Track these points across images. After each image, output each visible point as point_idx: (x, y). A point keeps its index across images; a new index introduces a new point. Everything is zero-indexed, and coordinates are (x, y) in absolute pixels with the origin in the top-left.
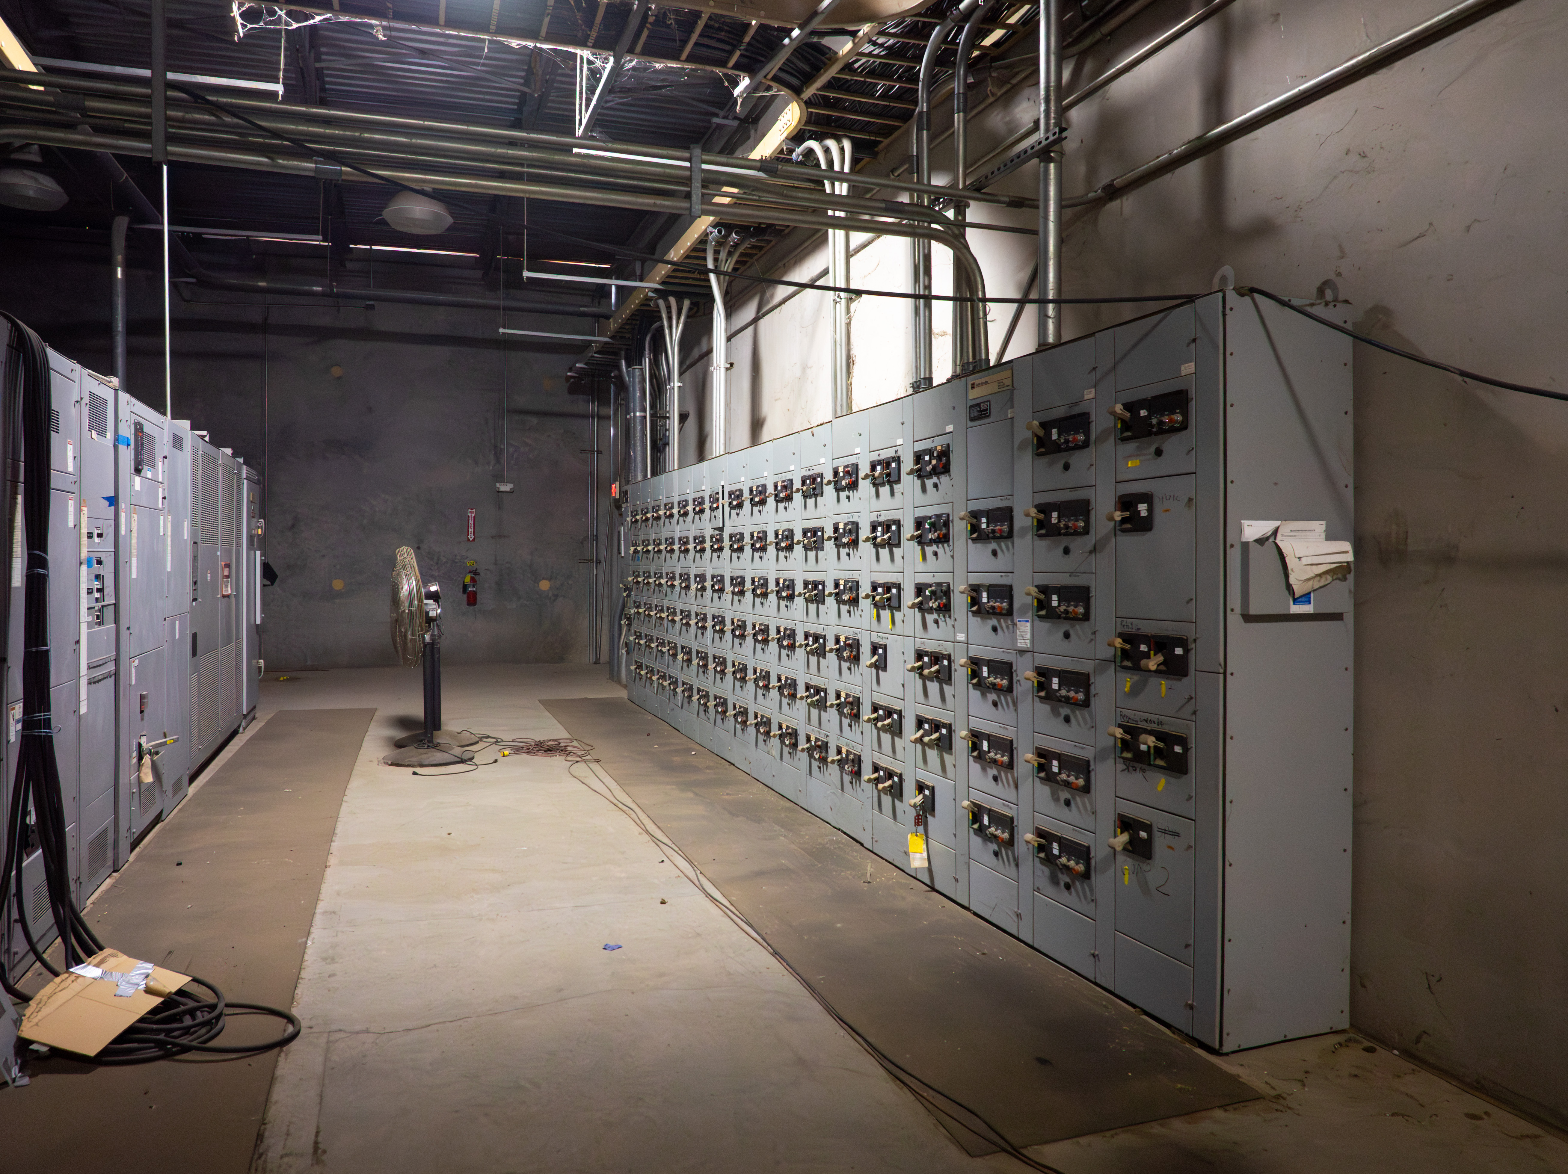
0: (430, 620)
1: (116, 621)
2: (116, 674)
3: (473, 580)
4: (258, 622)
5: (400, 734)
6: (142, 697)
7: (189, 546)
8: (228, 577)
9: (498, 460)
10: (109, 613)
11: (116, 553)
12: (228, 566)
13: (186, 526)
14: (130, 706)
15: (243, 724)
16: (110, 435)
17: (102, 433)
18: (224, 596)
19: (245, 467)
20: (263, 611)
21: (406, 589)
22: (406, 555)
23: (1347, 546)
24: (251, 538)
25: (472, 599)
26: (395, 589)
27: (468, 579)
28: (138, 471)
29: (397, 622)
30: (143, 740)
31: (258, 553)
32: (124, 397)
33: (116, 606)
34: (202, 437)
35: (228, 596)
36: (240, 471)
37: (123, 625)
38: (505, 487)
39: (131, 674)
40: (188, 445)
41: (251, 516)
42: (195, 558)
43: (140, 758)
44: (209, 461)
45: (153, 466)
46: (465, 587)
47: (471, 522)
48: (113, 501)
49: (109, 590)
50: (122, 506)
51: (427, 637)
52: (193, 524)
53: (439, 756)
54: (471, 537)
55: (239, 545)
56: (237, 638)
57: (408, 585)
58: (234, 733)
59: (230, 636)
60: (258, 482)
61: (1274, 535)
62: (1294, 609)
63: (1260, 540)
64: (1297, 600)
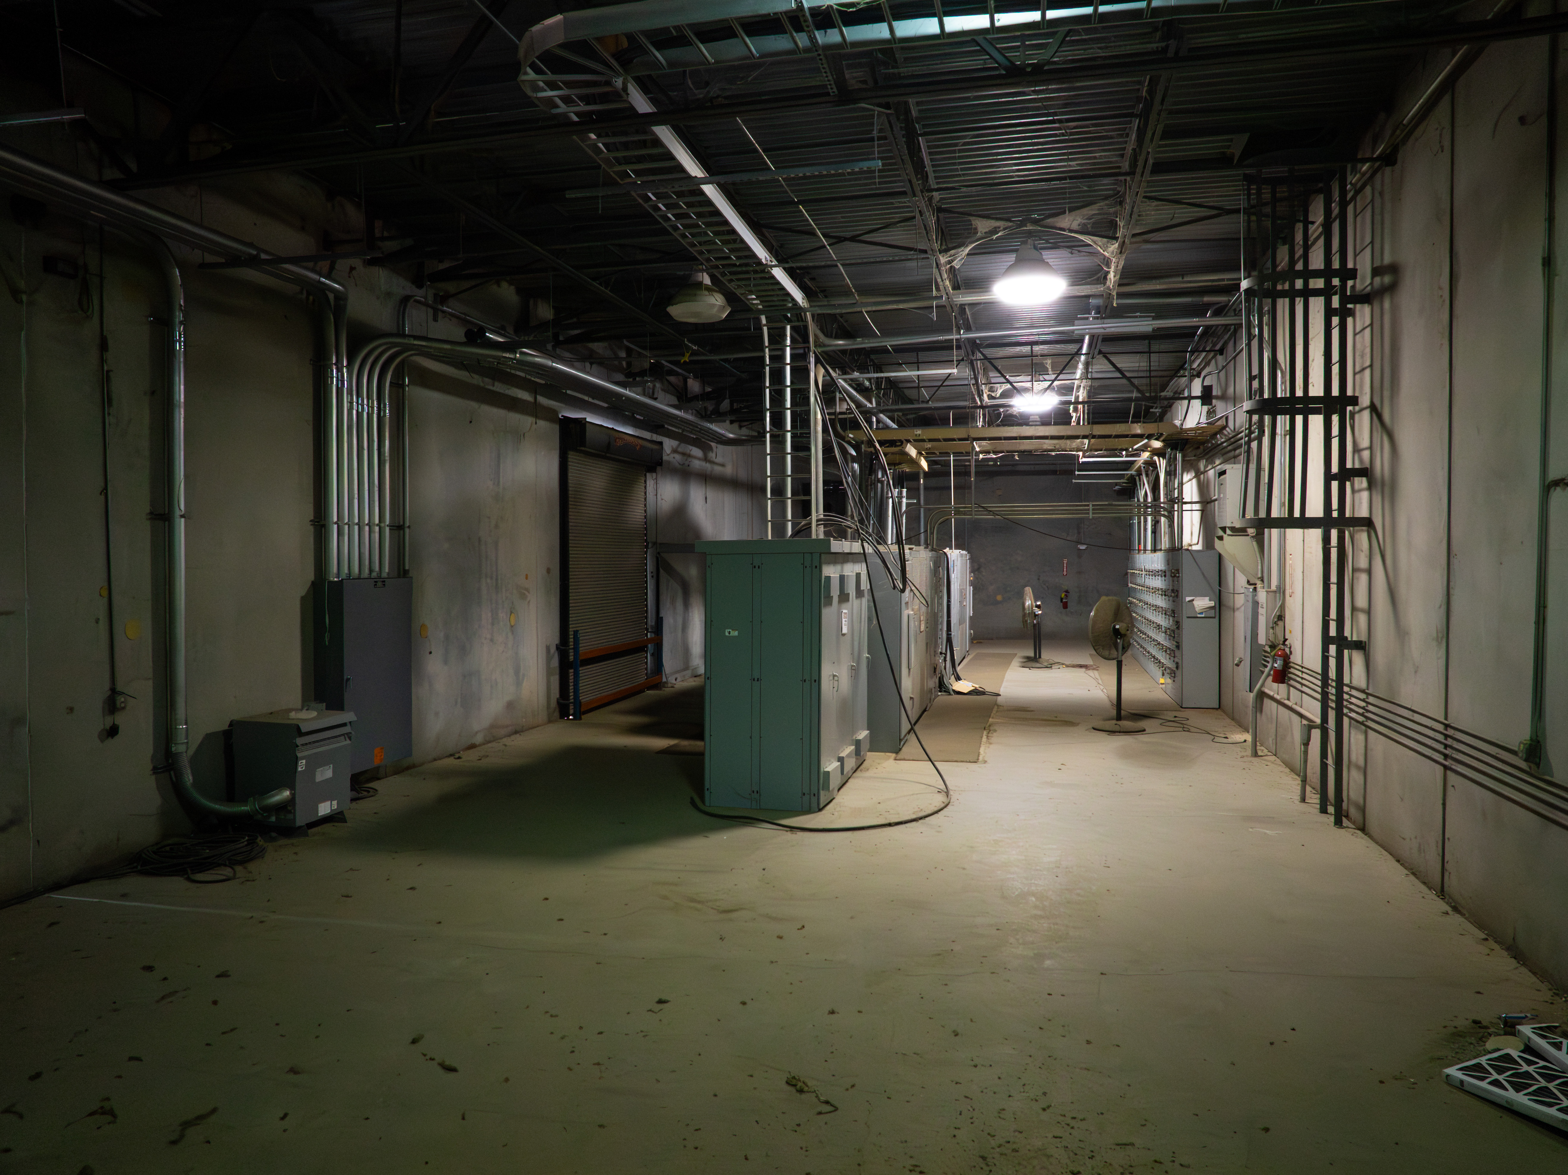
0: (1036, 615)
3: (1066, 595)
4: (972, 615)
5: (1025, 660)
7: (959, 590)
8: (965, 598)
9: (1079, 533)
12: (965, 594)
13: (959, 584)
19: (968, 555)
21: (1027, 604)
22: (1028, 590)
23: (1213, 602)
24: (970, 582)
25: (1065, 606)
26: (1024, 604)
27: (1063, 595)
29: (1024, 615)
31: (972, 587)
35: (965, 605)
36: (967, 557)
38: (1083, 547)
40: (958, 558)
41: (970, 573)
42: (960, 594)
45: (955, 569)
46: (1062, 599)
47: (1065, 565)
51: (1035, 622)
53: (1038, 665)
54: (1065, 573)
55: (967, 586)
56: (966, 621)
57: (1028, 603)
58: (964, 658)
60: (970, 558)
61: (1193, 600)
62: (1199, 616)
63: (1189, 601)
64: (1199, 614)
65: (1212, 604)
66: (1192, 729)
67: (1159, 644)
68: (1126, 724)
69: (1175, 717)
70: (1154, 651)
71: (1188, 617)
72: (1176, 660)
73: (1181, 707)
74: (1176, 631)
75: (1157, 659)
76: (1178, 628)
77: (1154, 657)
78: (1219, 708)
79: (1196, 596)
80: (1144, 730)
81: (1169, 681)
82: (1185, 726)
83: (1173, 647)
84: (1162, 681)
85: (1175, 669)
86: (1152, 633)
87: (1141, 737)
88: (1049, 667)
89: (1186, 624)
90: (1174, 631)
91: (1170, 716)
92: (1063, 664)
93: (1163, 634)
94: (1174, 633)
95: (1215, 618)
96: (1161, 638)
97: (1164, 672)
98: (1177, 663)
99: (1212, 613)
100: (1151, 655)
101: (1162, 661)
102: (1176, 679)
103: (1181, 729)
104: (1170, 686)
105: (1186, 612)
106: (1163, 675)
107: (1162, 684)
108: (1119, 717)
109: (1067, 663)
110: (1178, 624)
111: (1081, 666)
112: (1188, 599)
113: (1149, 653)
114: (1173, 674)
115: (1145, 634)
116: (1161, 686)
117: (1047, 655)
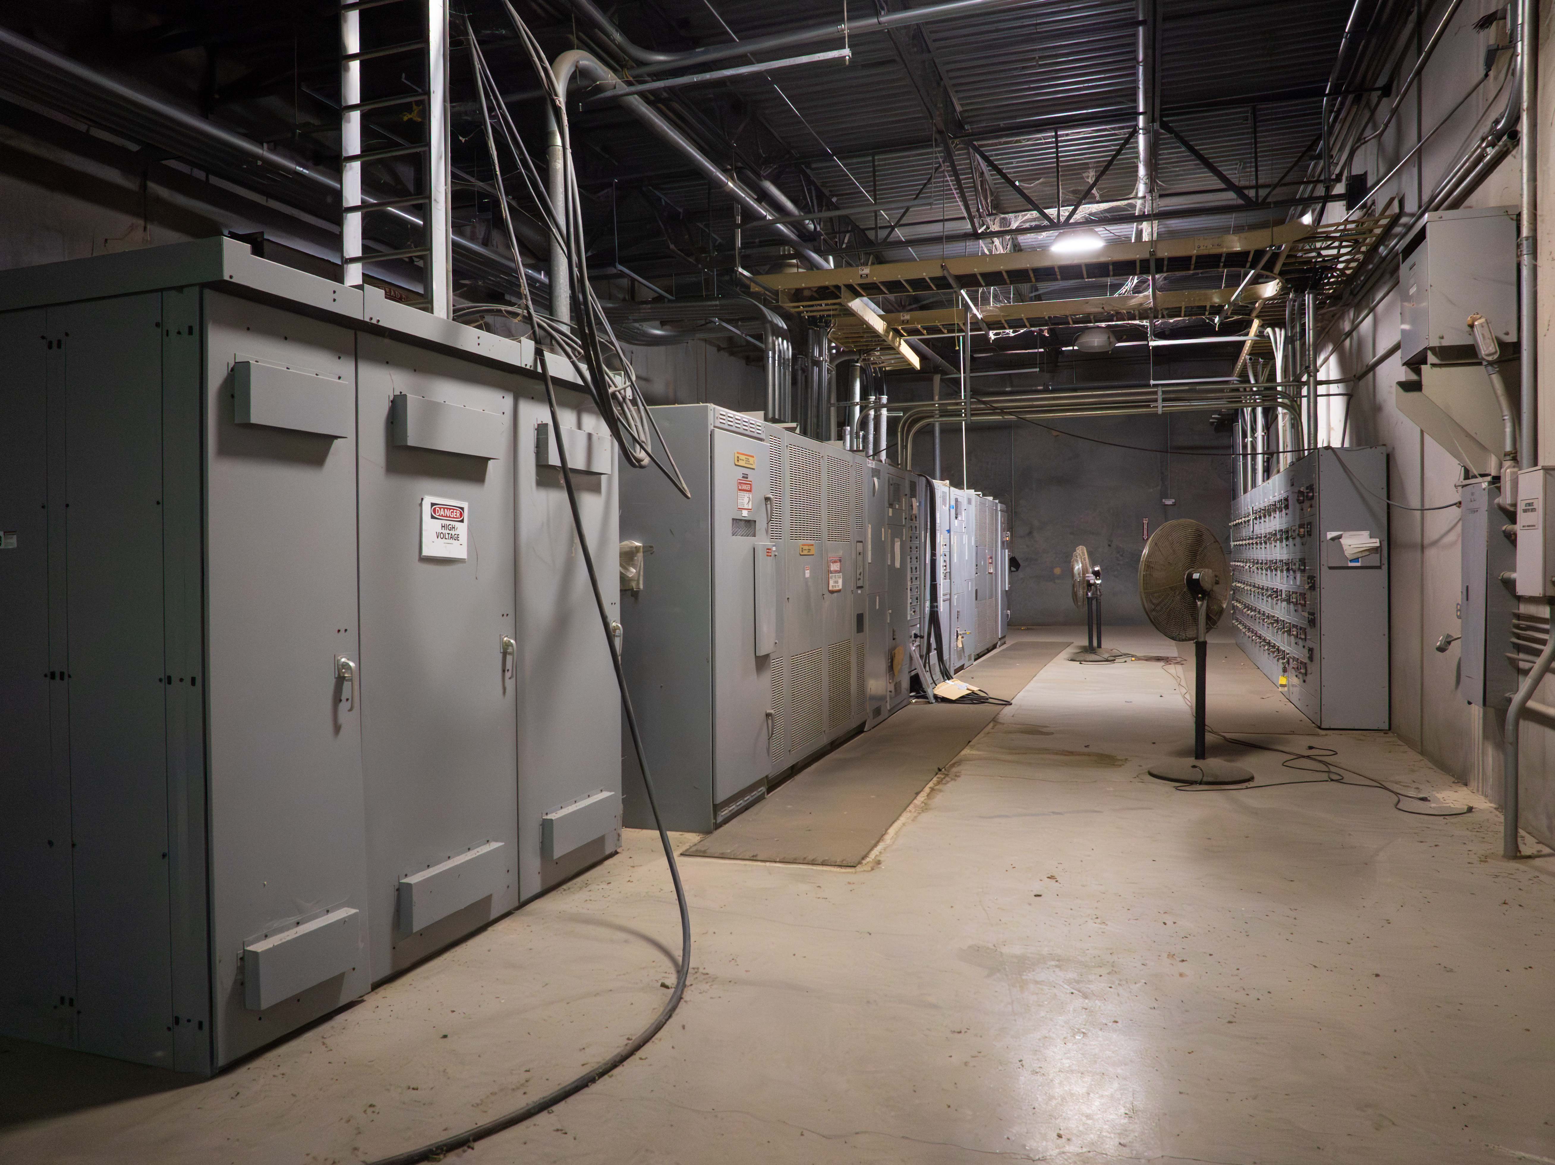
0: (1092, 586)
1: (950, 579)
2: (950, 599)
4: (1007, 589)
5: (1077, 651)
6: (958, 612)
7: (974, 547)
8: (991, 563)
9: (1164, 483)
10: (948, 575)
11: (950, 552)
12: (991, 558)
13: (973, 539)
14: (954, 615)
15: (999, 643)
16: (948, 505)
17: (945, 506)
18: (989, 573)
19: (999, 504)
20: (1009, 583)
21: (1076, 568)
23: (1377, 539)
24: (1003, 543)
26: (1071, 568)
28: (956, 518)
29: (1073, 584)
30: (958, 630)
31: (1007, 551)
32: (952, 489)
33: (950, 572)
34: (979, 495)
35: (991, 573)
36: (997, 507)
37: (952, 581)
38: (1169, 502)
39: (955, 598)
40: (973, 502)
41: (1003, 530)
42: (977, 553)
43: (957, 637)
44: (982, 504)
45: (961, 515)
47: (1145, 527)
48: (949, 531)
49: (948, 566)
50: (952, 533)
51: (1091, 595)
52: (976, 538)
53: (1094, 658)
55: (996, 547)
56: (996, 596)
57: (1078, 567)
58: (994, 647)
59: (992, 594)
60: (1007, 512)
61: (1340, 537)
62: (1350, 564)
63: (1333, 539)
64: (1351, 561)
65: (1375, 542)
66: (1348, 777)
67: (1277, 621)
68: (1215, 765)
69: (1311, 748)
70: (1268, 634)
71: (1330, 568)
72: (1309, 644)
73: (1320, 728)
74: (1308, 596)
75: (1274, 647)
76: (1313, 588)
77: (1269, 643)
78: (1390, 729)
79: (1345, 530)
80: (1251, 779)
81: (1295, 681)
82: (1333, 769)
83: (1304, 623)
84: (1283, 681)
85: (1306, 660)
86: (1265, 606)
87: (1245, 796)
88: (1111, 660)
89: (1326, 579)
90: (1303, 595)
91: (1300, 744)
92: (1133, 656)
93: (1284, 604)
94: (1305, 599)
95: (1379, 567)
96: (1281, 611)
97: (1286, 663)
98: (1311, 650)
99: (1375, 560)
100: (1264, 640)
101: (1282, 648)
102: (1309, 678)
103: (1325, 776)
104: (1296, 690)
105: (1327, 558)
106: (1285, 670)
107: (1282, 686)
108: (1200, 750)
109: (1139, 654)
110: (1313, 583)
111: (1158, 659)
112: (1330, 535)
113: (1260, 637)
114: (1303, 669)
115: (1255, 611)
116: (1280, 689)
117: (1109, 644)
